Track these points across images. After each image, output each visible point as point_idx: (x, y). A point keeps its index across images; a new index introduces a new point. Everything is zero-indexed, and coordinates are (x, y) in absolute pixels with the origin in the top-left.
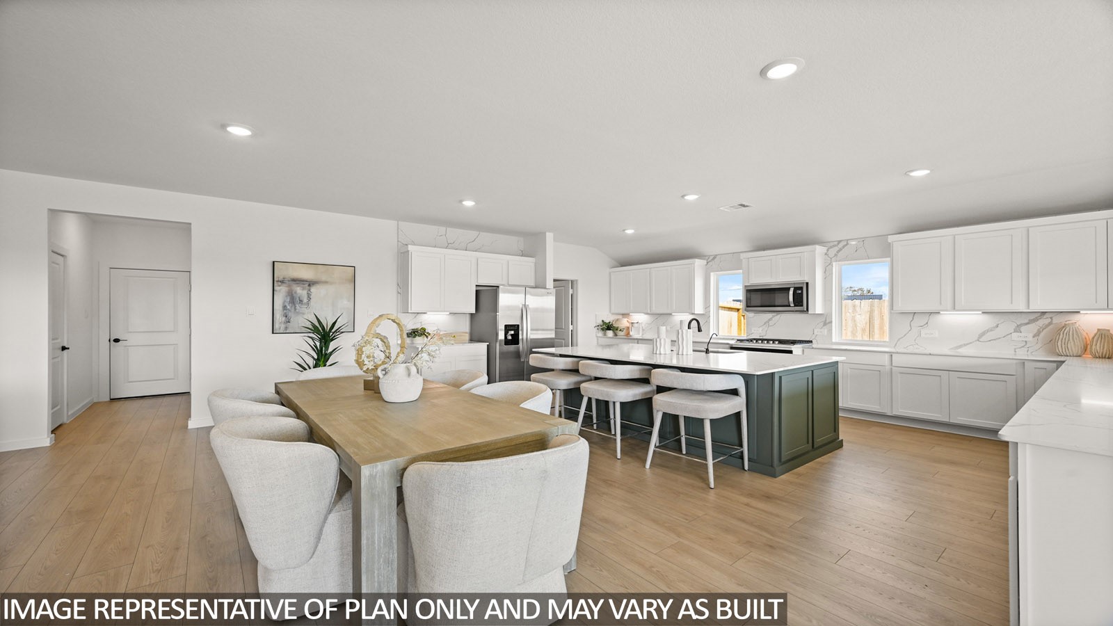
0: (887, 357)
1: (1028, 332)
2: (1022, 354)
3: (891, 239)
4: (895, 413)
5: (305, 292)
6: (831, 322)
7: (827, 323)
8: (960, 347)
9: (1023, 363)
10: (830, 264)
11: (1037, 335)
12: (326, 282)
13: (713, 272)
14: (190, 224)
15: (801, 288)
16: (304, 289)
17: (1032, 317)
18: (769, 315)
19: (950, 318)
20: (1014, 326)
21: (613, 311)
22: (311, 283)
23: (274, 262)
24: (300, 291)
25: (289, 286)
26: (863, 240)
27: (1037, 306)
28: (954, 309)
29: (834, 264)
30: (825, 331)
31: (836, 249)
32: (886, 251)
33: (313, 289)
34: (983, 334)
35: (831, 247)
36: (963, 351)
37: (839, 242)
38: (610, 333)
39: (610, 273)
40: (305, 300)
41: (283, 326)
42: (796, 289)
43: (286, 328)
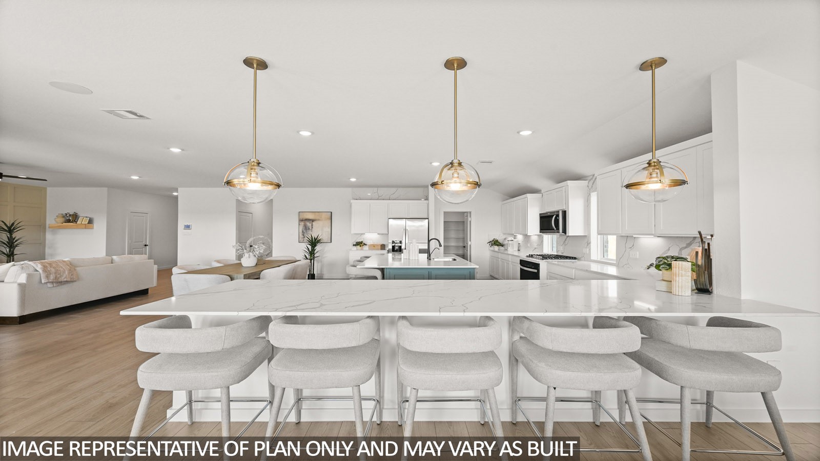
5: (310, 225)
7: (589, 243)
10: (590, 194)
12: (319, 220)
15: (559, 216)
16: (310, 223)
21: (503, 232)
22: (313, 221)
23: (299, 211)
24: (309, 224)
25: (304, 222)
29: (592, 194)
30: (588, 250)
31: (592, 182)
33: (314, 223)
35: (590, 180)
37: (593, 176)
39: (501, 205)
40: (311, 228)
41: (302, 239)
42: (556, 216)
43: (303, 240)
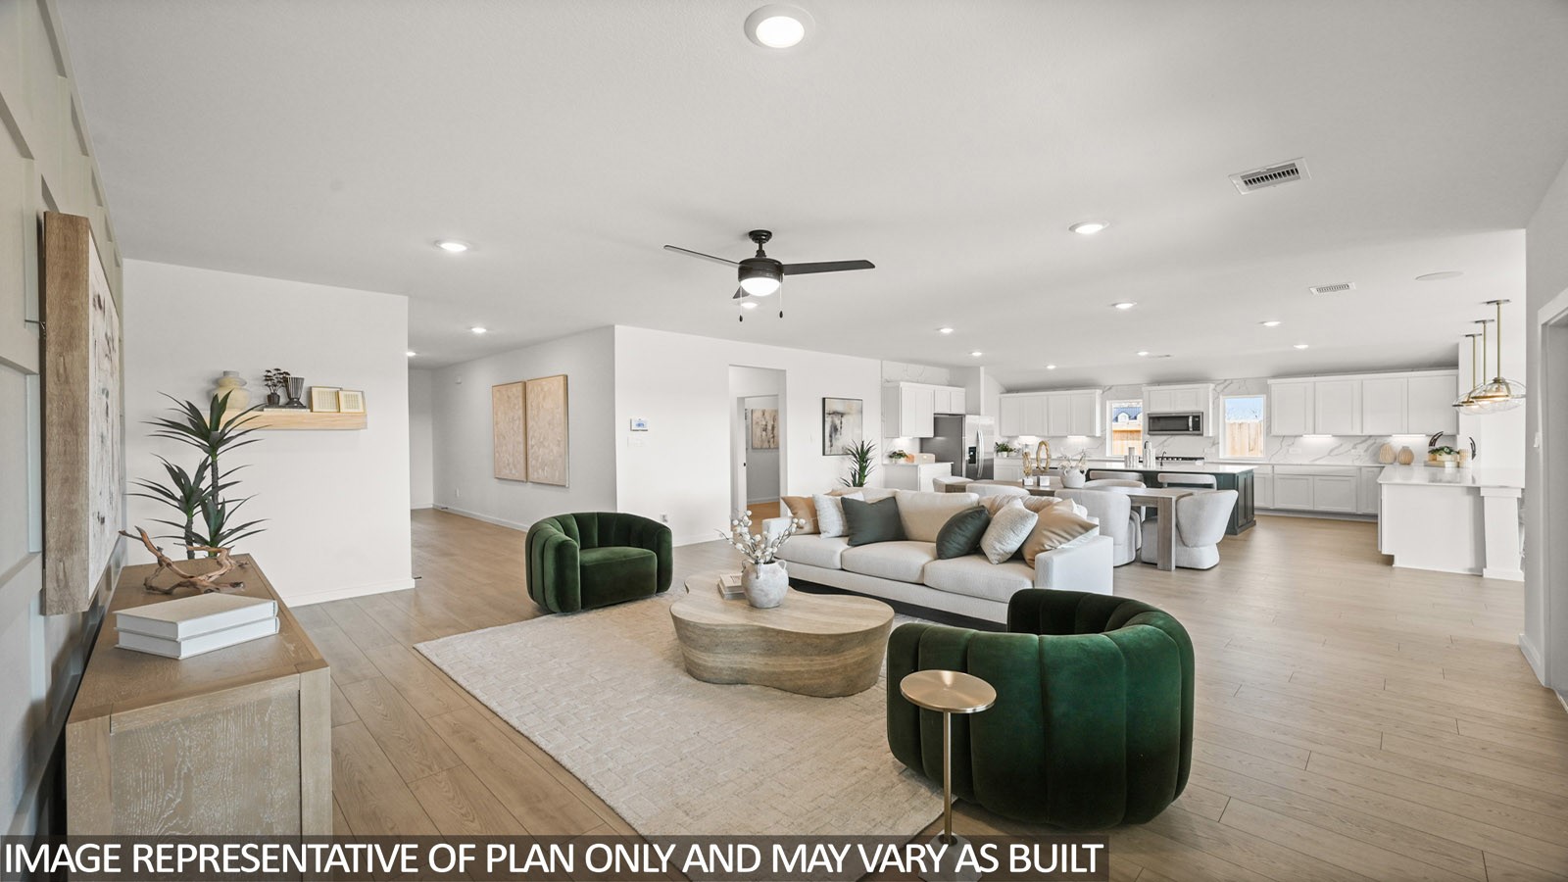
0: (1270, 467)
1: (1361, 448)
2: (1358, 463)
3: (1270, 381)
4: (1277, 506)
5: (839, 422)
6: (1218, 443)
7: (1215, 443)
8: (1316, 460)
9: (1360, 468)
10: (1218, 397)
11: (1366, 451)
12: (849, 414)
13: (1109, 399)
14: (785, 371)
15: (1199, 417)
17: (1363, 439)
18: (1165, 438)
19: (1311, 440)
20: (1352, 445)
21: (1003, 434)
22: (843, 415)
23: (824, 399)
24: (837, 421)
25: (831, 417)
26: (1245, 380)
27: (1367, 432)
28: (1314, 433)
29: (1221, 397)
30: (1213, 450)
31: (1222, 386)
32: (1265, 390)
33: (843, 420)
34: (1332, 451)
35: (1219, 384)
36: (1318, 462)
37: (1225, 380)
38: (1005, 453)
39: (1000, 400)
40: (839, 428)
41: (829, 449)
42: (1194, 417)
43: (831, 451)
